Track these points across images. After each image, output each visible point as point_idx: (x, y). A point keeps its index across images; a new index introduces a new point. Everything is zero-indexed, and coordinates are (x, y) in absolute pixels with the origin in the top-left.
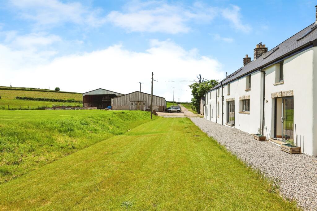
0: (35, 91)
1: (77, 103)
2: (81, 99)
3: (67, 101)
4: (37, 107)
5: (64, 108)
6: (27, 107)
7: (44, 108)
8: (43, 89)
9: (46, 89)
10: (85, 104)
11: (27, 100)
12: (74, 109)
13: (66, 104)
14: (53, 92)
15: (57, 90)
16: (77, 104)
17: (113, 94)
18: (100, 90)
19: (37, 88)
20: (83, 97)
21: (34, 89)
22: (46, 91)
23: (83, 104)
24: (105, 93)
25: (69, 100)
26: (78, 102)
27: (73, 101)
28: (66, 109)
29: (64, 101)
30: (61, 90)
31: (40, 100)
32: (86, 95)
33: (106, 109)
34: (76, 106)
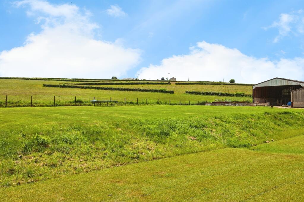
0: (209, 84)
1: (248, 97)
2: (251, 93)
3: (235, 95)
4: (197, 102)
5: (224, 104)
6: (187, 102)
7: (203, 104)
8: (217, 82)
9: (220, 82)
10: (255, 98)
11: (195, 94)
12: (236, 105)
13: (233, 99)
14: (227, 84)
15: (232, 82)
17: (296, 84)
18: (276, 79)
19: (212, 81)
20: (253, 89)
21: (209, 82)
22: (220, 84)
23: (253, 99)
24: (284, 83)
25: (238, 94)
27: (242, 95)
28: (226, 105)
30: (236, 82)
31: (207, 94)
32: (256, 87)
33: (284, 105)
34: (245, 100)
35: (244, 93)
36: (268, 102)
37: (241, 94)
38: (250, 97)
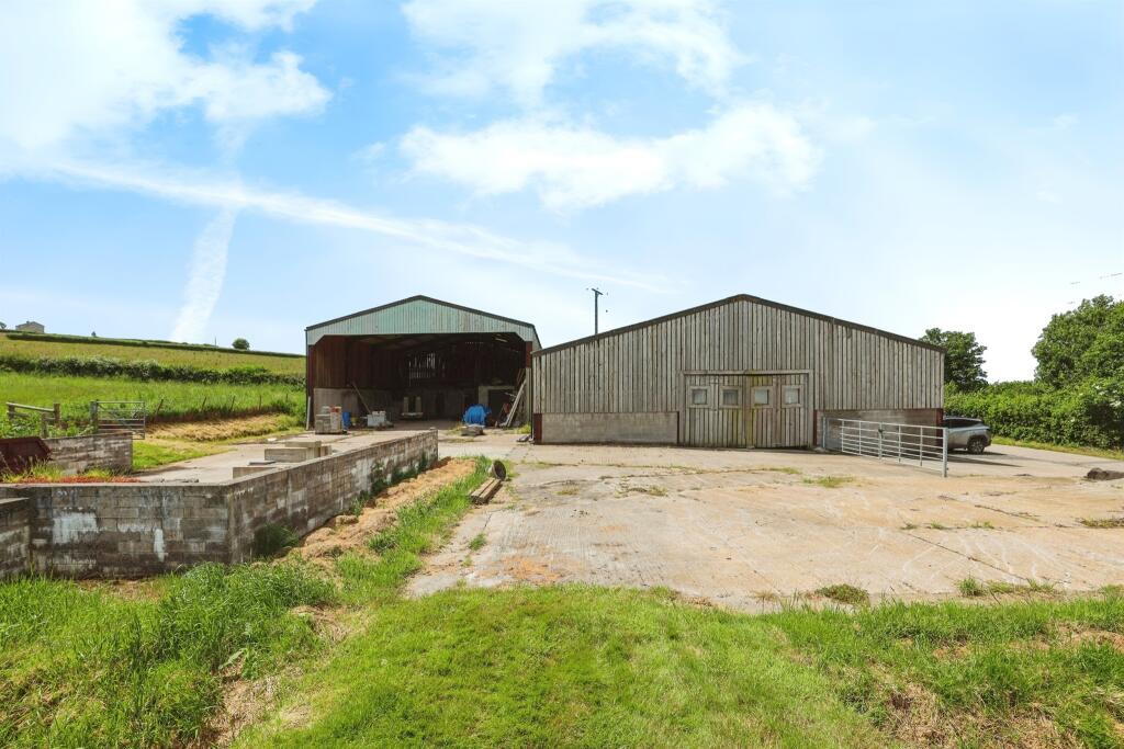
1: (281, 386)
3: (225, 377)
10: (319, 392)
13: (220, 395)
14: (225, 351)
15: (241, 346)
16: (277, 395)
17: (502, 330)
18: (417, 303)
20: (310, 347)
23: (310, 393)
24: (452, 325)
26: (286, 381)
29: (214, 378)
30: (252, 348)
32: (325, 338)
34: (266, 403)
35: (264, 371)
36: (378, 410)
37: (250, 372)
38: (290, 387)
